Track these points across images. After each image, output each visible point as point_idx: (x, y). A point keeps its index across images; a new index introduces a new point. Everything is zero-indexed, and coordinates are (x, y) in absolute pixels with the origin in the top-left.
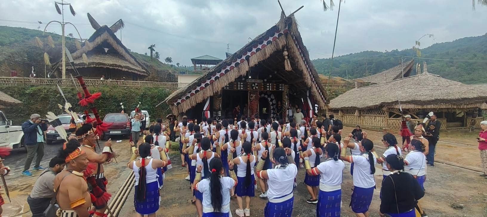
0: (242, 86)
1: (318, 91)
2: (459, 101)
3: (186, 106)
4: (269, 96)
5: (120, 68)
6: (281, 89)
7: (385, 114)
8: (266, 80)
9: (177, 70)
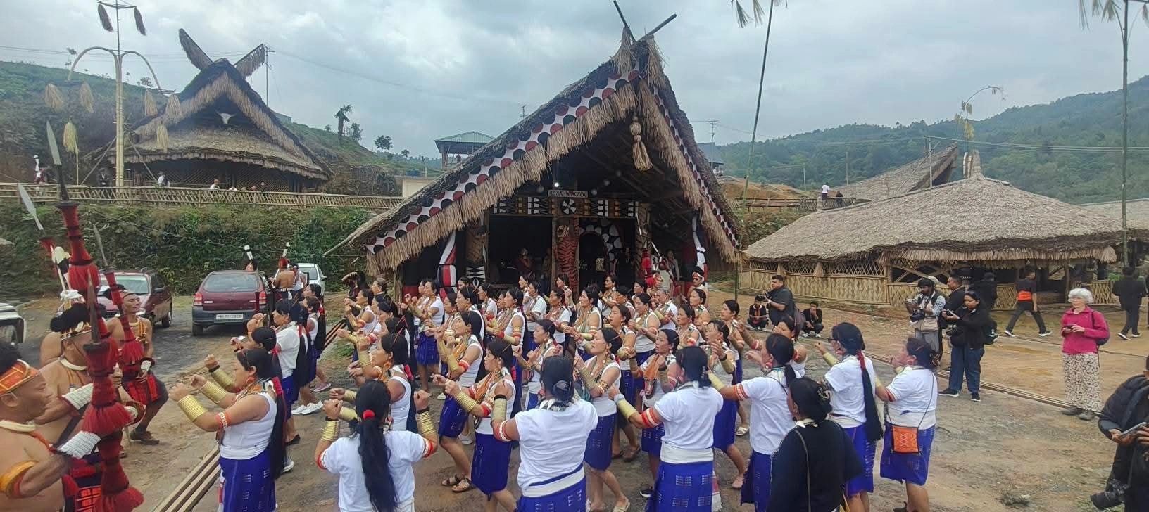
0: (536, 206)
1: (718, 218)
2: (1052, 242)
3: (398, 254)
4: (606, 230)
5: (257, 162)
6: (631, 215)
7: (883, 273)
8: (594, 192)
9: (401, 167)
